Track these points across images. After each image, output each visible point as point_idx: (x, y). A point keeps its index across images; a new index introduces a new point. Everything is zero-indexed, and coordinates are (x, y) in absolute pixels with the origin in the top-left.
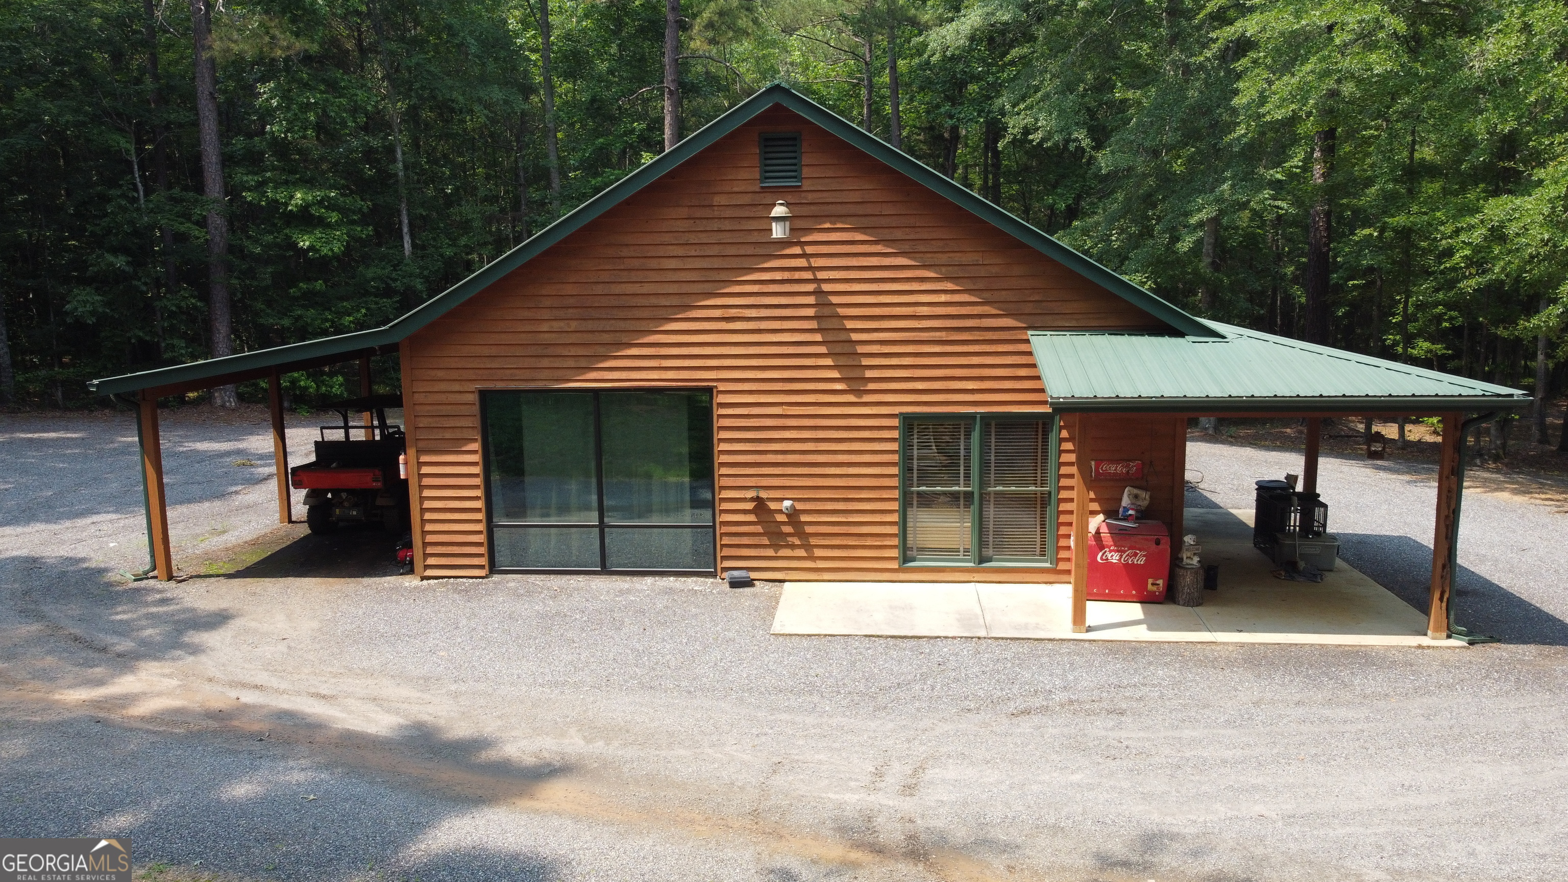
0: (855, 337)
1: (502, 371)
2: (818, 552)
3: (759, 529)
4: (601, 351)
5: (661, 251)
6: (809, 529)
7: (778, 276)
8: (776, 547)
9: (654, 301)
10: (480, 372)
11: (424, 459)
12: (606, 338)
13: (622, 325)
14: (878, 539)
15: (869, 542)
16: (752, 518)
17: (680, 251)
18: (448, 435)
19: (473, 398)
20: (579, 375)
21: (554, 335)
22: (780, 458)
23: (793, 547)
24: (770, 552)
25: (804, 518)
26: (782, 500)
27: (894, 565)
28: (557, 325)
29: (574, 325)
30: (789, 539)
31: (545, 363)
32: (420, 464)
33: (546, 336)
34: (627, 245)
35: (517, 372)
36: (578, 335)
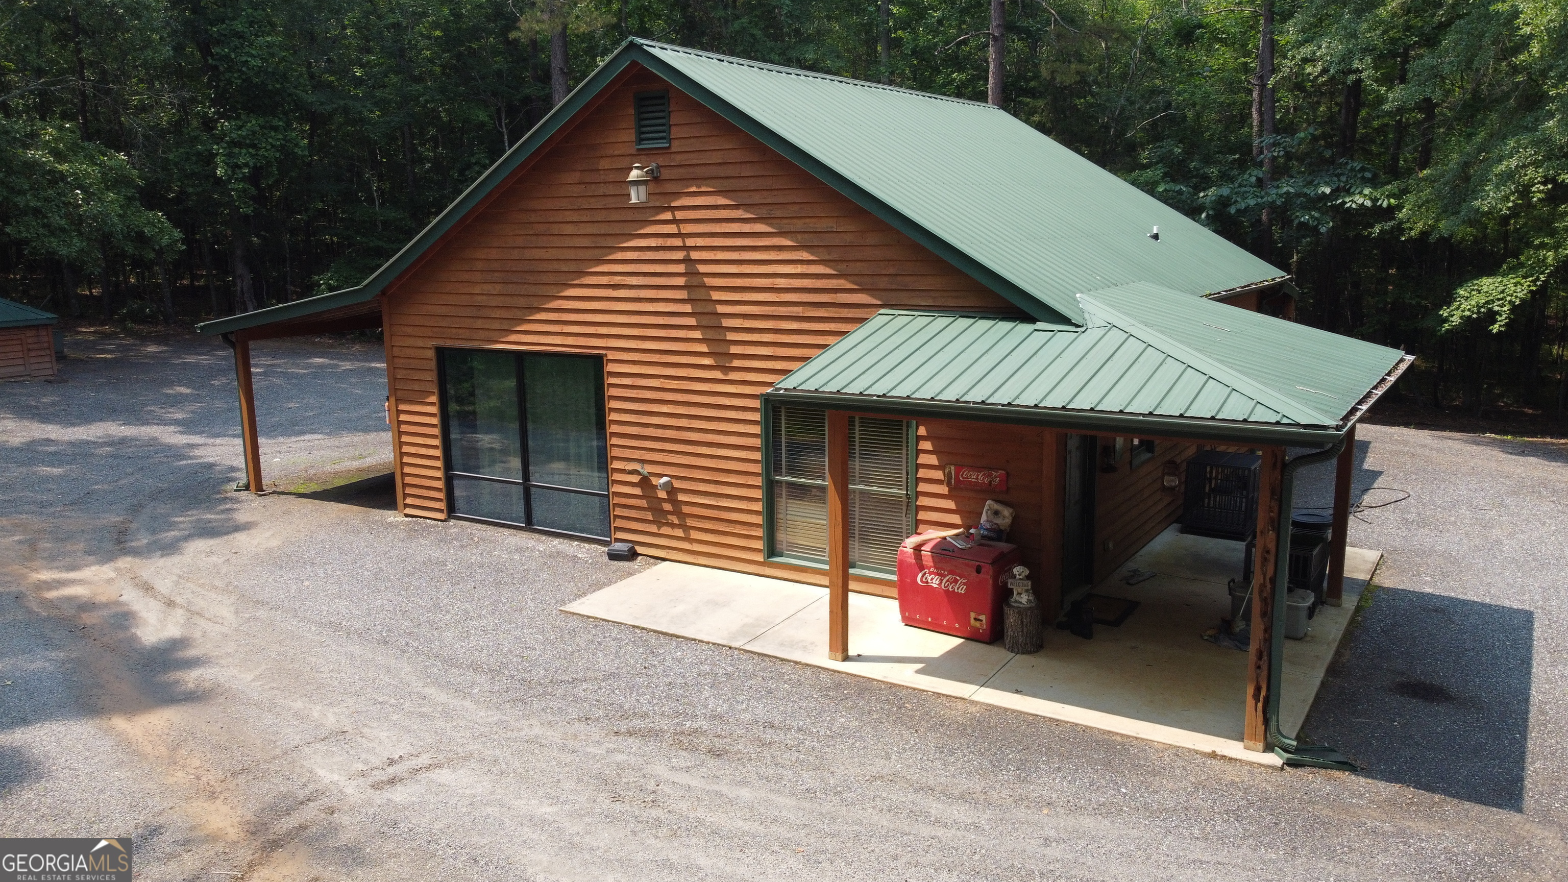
0: (721, 309)
1: (450, 330)
2: (694, 535)
3: (643, 503)
4: (518, 314)
5: (559, 217)
6: (686, 509)
7: (653, 242)
8: (660, 524)
9: (556, 266)
10: (435, 330)
11: (402, 407)
12: (522, 302)
13: (533, 290)
14: (746, 527)
15: (738, 530)
16: (637, 491)
17: (574, 217)
18: (416, 387)
19: (431, 354)
20: (503, 337)
21: (484, 297)
22: (659, 433)
23: (673, 526)
24: (653, 529)
25: (681, 497)
26: (662, 476)
27: (760, 558)
28: (487, 288)
29: (498, 287)
30: (669, 517)
31: (479, 324)
32: (399, 412)
33: (479, 298)
34: (535, 211)
35: (460, 331)
36: (502, 298)
